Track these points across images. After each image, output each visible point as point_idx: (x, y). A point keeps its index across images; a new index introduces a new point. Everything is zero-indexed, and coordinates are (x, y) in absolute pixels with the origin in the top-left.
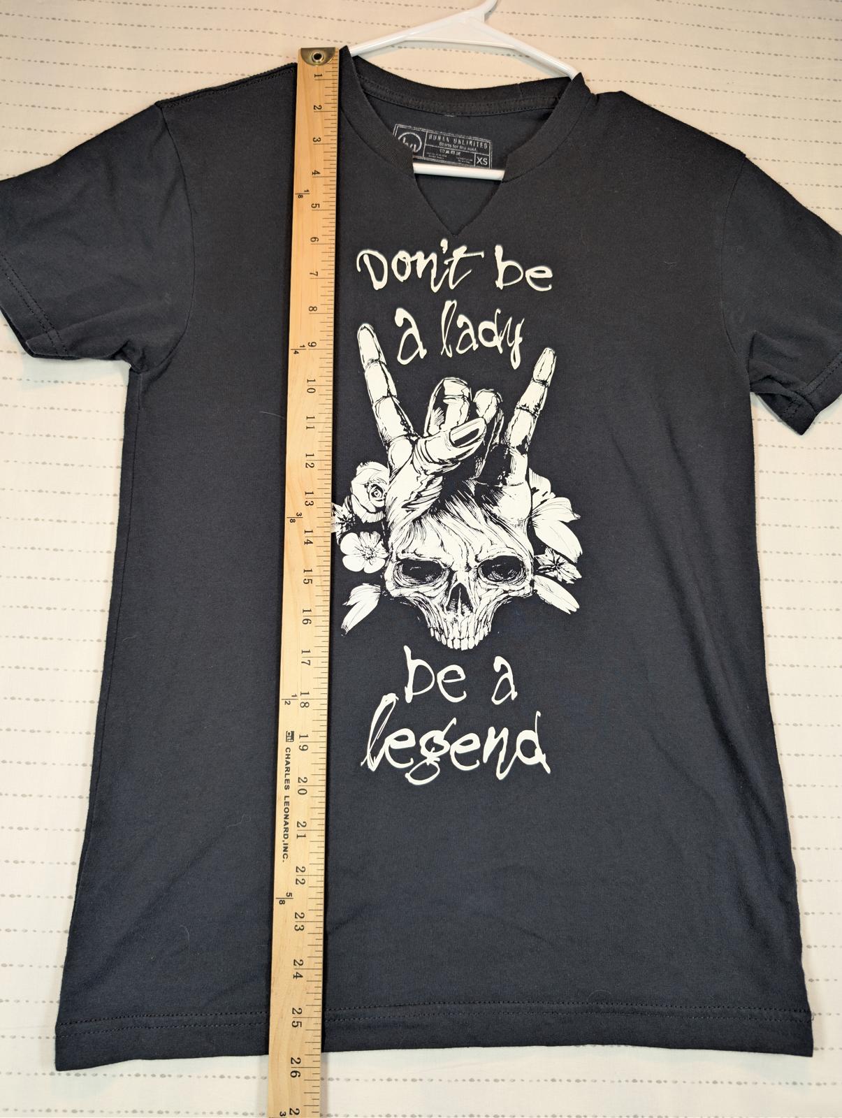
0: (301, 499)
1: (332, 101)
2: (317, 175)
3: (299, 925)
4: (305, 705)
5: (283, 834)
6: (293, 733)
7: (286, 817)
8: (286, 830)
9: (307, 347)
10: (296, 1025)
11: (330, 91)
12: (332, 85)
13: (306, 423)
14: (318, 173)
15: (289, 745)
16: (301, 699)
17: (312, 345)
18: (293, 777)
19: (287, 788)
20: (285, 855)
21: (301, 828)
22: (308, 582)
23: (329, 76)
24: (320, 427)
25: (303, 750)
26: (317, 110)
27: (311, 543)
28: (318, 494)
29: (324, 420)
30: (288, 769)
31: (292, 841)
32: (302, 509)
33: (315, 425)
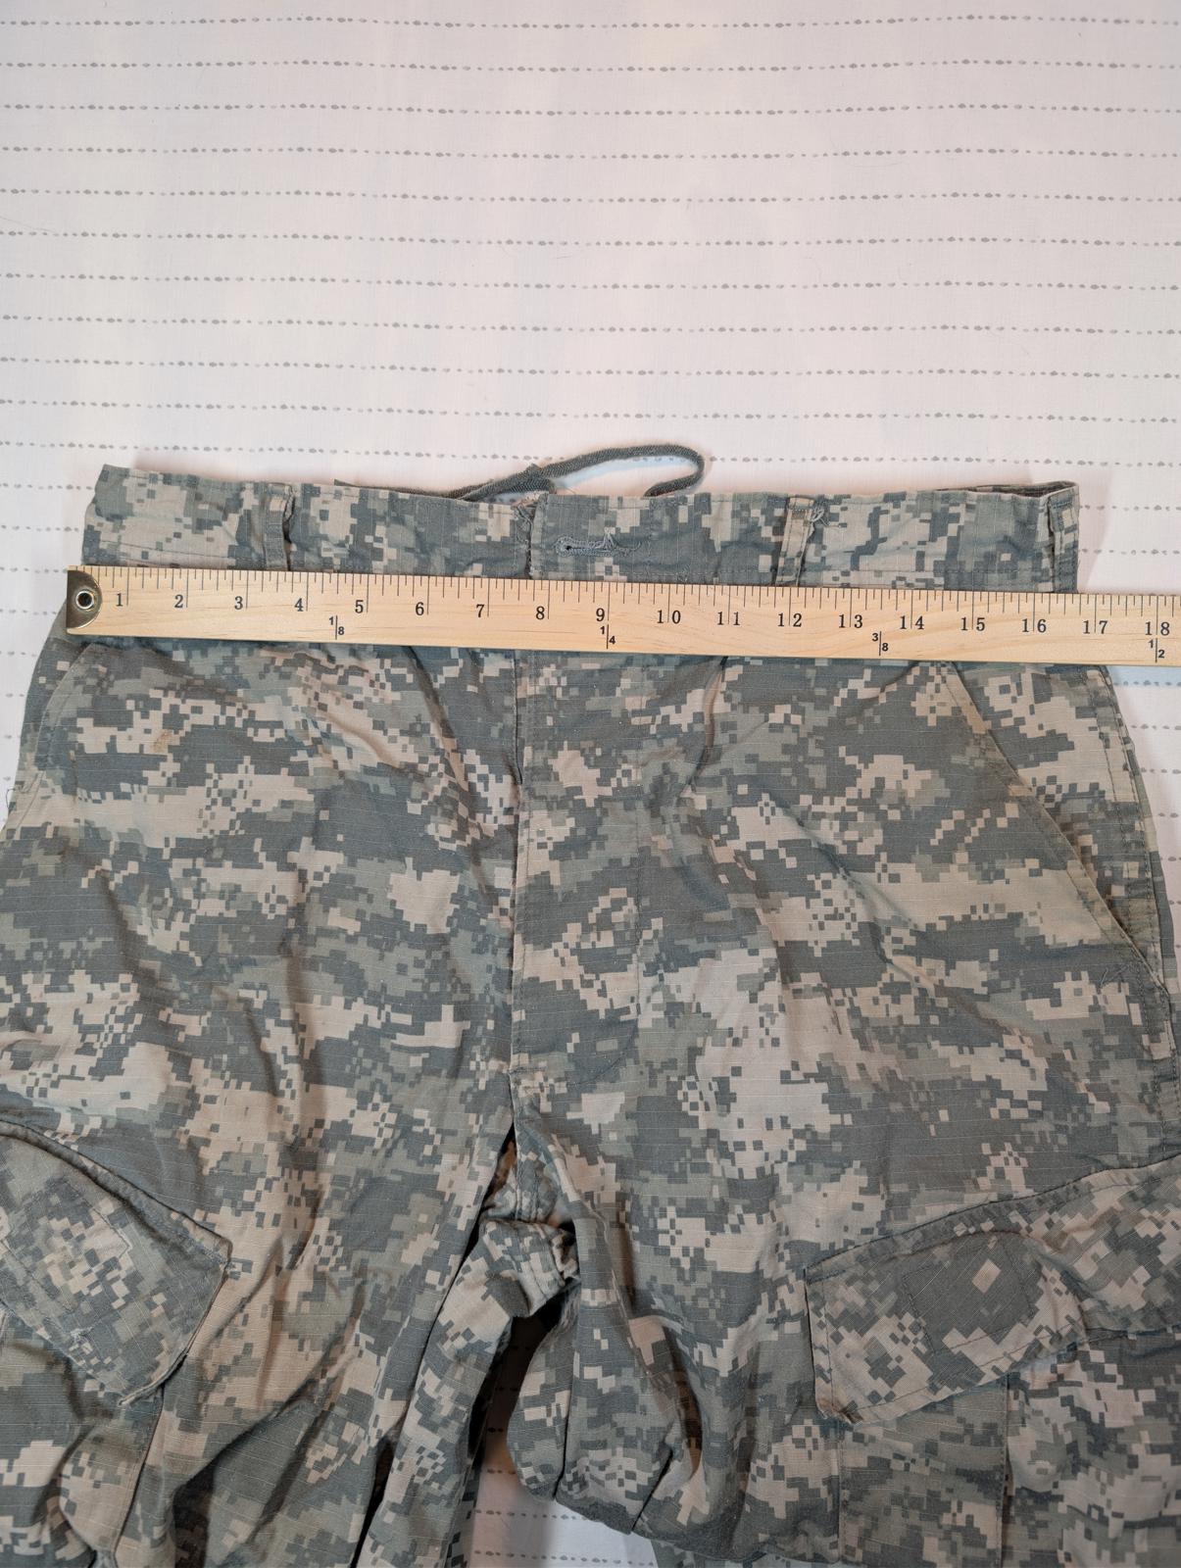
0: (851, 633)
1: (169, 577)
2: (303, 604)
4: (1165, 628)
9: (604, 623)
11: (150, 581)
12: (140, 578)
13: (728, 628)
14: (300, 601)
16: (1156, 635)
17: (601, 615)
22: (981, 624)
23: (121, 582)
24: (737, 604)
26: (184, 602)
27: (921, 619)
28: (843, 609)
29: (726, 598)
32: (867, 632)
33: (733, 611)
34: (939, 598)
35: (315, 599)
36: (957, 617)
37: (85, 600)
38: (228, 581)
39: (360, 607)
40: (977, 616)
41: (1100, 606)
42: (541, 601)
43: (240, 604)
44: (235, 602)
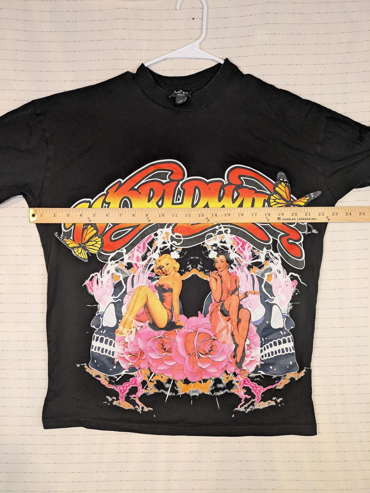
0: (201, 218)
3: (336, 214)
4: (269, 214)
5: (309, 220)
6: (278, 218)
7: (304, 219)
8: (307, 219)
9: (147, 217)
10: (364, 214)
14: (81, 214)
15: (282, 219)
16: (267, 216)
17: (147, 215)
18: (291, 217)
19: (295, 219)
20: (315, 219)
21: (307, 214)
23: (41, 211)
24: (176, 212)
25: (283, 214)
26: (55, 215)
27: (216, 214)
28: (199, 212)
30: (289, 219)
31: (311, 217)
32: (205, 217)
35: (84, 214)
37: (33, 215)
38: (65, 211)
39: (94, 215)
41: (255, 210)
42: (133, 213)
43: (68, 215)
44: (67, 215)
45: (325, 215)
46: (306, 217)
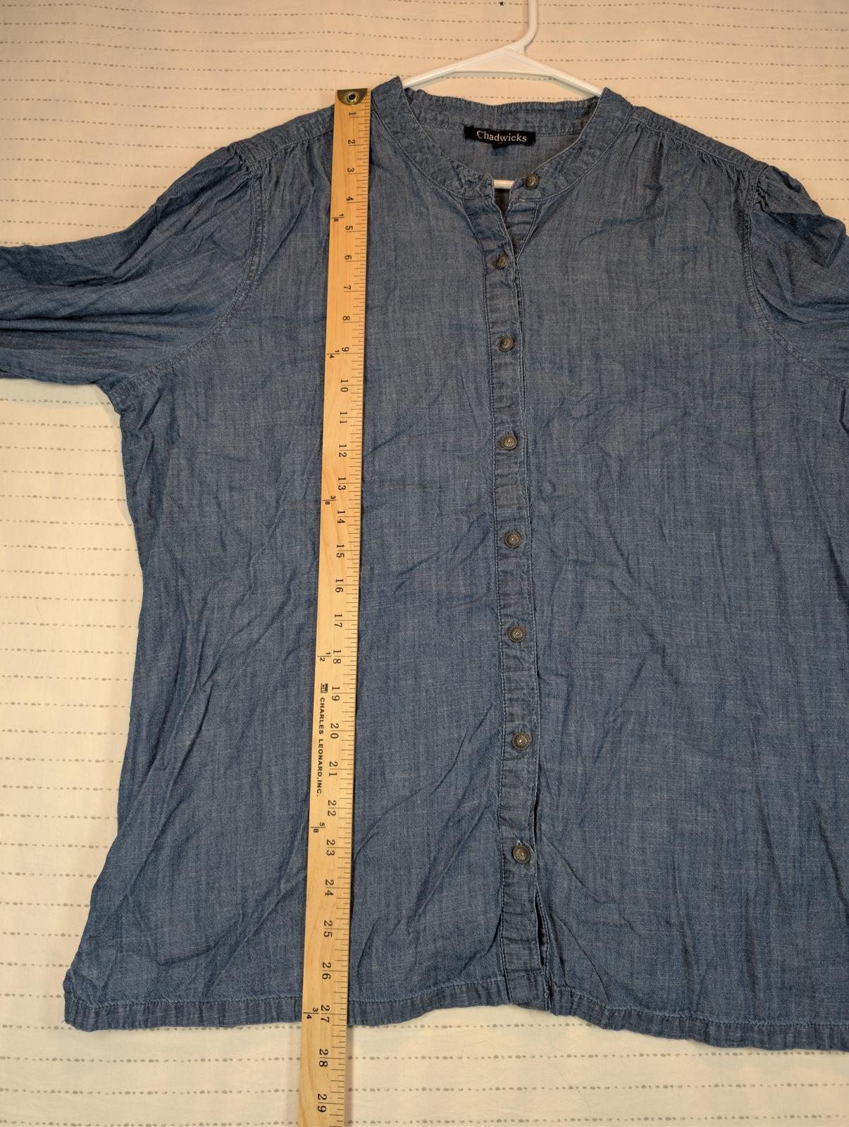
0: (335, 484)
1: (364, 136)
2: (350, 201)
3: (331, 850)
4: (338, 661)
5: (317, 772)
6: (327, 685)
7: (320, 757)
8: (320, 768)
9: (340, 350)
10: (327, 935)
11: (362, 127)
12: (364, 122)
13: (339, 418)
14: (352, 199)
15: (323, 695)
16: (334, 656)
17: (345, 350)
18: (326, 723)
19: (321, 732)
20: (319, 791)
21: (333, 767)
22: (341, 555)
23: (362, 114)
24: (351, 422)
25: (335, 700)
26: (351, 144)
27: (343, 522)
28: (350, 479)
29: (355, 416)
30: (322, 716)
31: (325, 778)
32: (336, 493)
33: (348, 419)
34: (355, 531)
35: (353, 206)
36: (345, 542)
37: (352, 97)
38: (362, 164)
39: (349, 228)
40: (345, 553)
41: (351, 622)
42: (353, 318)
43: (350, 171)
44: (351, 168)
45: (328, 820)
46: (325, 765)
